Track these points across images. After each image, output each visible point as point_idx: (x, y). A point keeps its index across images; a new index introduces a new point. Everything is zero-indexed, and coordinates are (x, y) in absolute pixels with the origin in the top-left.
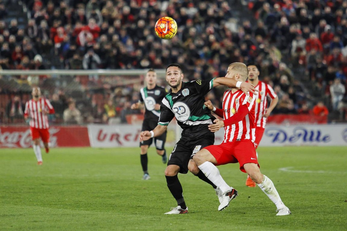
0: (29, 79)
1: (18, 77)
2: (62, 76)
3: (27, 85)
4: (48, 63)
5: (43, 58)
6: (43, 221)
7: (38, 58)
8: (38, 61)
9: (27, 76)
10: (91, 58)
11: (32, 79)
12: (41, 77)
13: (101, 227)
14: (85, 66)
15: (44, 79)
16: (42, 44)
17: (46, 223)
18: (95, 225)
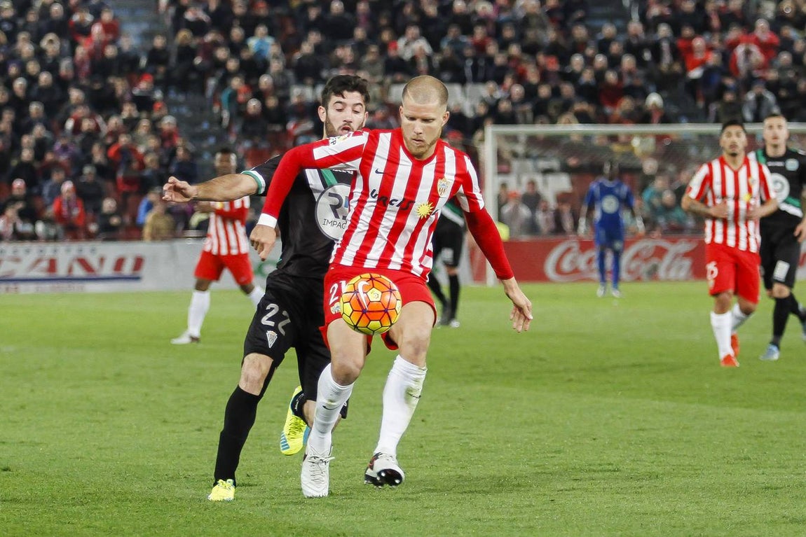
0: (636, 142)
1: (613, 138)
2: (701, 136)
3: (630, 154)
4: (674, 110)
5: (664, 99)
6: (658, 429)
7: (654, 99)
8: (654, 105)
9: (630, 136)
10: (760, 99)
11: (641, 142)
12: (660, 138)
13: (772, 442)
14: (748, 115)
15: (667, 142)
16: (661, 72)
17: (662, 432)
18: (761, 437)
